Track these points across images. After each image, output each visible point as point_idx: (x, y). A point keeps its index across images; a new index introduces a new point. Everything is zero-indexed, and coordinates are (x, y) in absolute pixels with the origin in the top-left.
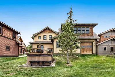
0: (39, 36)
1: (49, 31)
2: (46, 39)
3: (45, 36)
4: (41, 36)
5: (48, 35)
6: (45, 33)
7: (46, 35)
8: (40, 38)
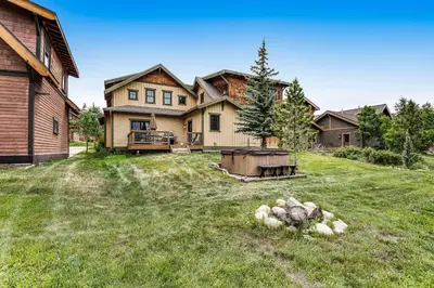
0: (130, 91)
1: (164, 80)
2: (154, 103)
3: (149, 93)
4: (136, 92)
5: (159, 89)
6: (149, 82)
7: (154, 90)
8: (133, 95)
